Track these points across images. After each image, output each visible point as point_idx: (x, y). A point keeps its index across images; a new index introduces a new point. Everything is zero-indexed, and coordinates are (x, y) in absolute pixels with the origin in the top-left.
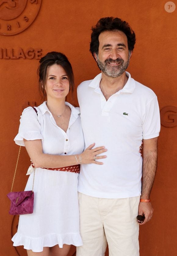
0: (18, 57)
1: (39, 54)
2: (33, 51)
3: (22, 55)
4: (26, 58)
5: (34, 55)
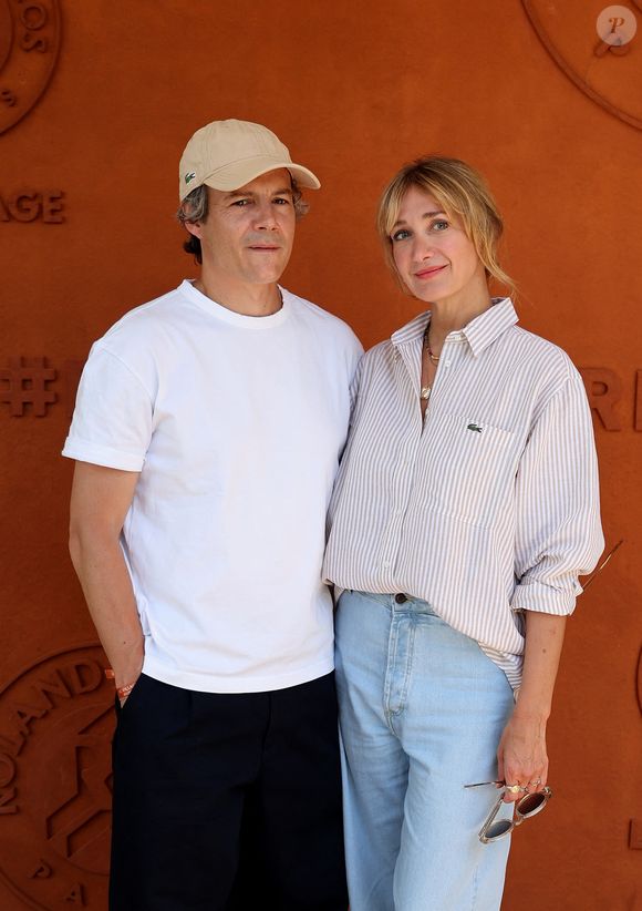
1: (54, 206)
2: (35, 197)
4: (10, 218)
5: (40, 208)
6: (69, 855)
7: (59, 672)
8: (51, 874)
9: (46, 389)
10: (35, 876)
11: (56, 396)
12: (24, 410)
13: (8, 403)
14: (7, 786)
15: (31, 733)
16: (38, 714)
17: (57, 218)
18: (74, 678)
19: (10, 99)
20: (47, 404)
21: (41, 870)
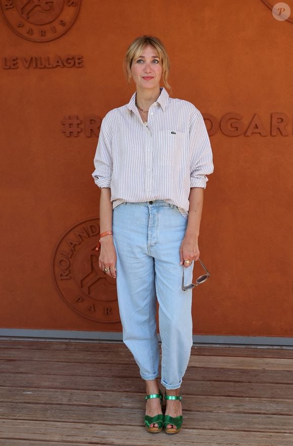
0: (54, 66)
1: (79, 61)
2: (73, 58)
3: (60, 64)
4: (64, 66)
5: (74, 62)
6: (89, 294)
7: (84, 228)
8: (83, 300)
9: (78, 127)
10: (77, 301)
11: (81, 129)
12: (70, 135)
13: (65, 132)
14: (67, 269)
15: (75, 250)
16: (77, 243)
17: (80, 66)
18: (90, 230)
19: (63, 23)
20: (78, 132)
21: (79, 299)
